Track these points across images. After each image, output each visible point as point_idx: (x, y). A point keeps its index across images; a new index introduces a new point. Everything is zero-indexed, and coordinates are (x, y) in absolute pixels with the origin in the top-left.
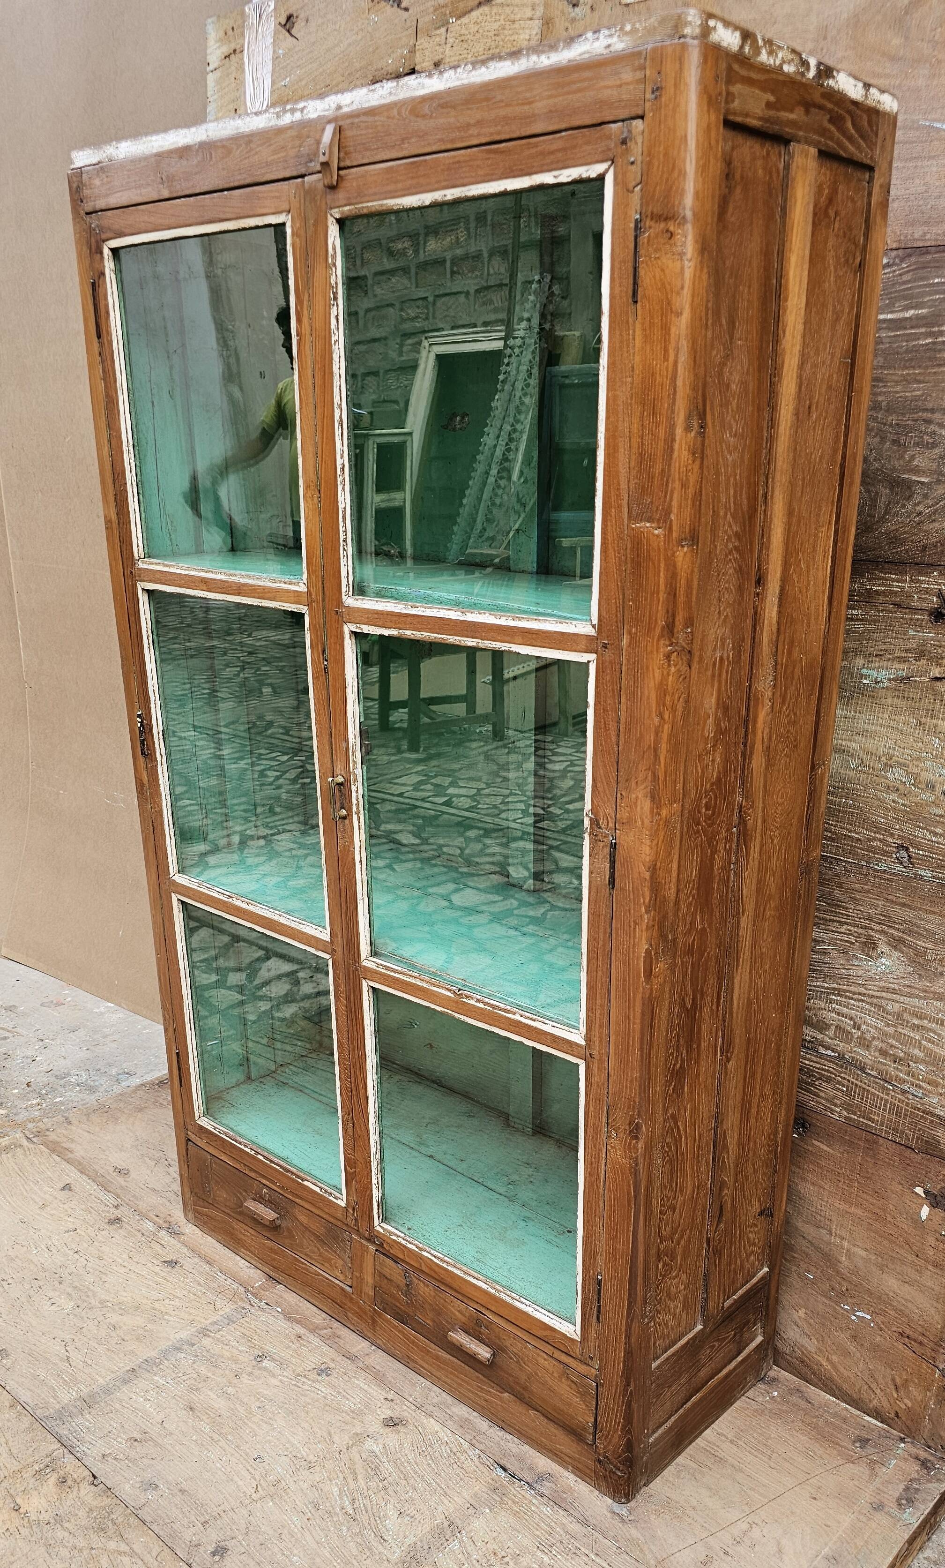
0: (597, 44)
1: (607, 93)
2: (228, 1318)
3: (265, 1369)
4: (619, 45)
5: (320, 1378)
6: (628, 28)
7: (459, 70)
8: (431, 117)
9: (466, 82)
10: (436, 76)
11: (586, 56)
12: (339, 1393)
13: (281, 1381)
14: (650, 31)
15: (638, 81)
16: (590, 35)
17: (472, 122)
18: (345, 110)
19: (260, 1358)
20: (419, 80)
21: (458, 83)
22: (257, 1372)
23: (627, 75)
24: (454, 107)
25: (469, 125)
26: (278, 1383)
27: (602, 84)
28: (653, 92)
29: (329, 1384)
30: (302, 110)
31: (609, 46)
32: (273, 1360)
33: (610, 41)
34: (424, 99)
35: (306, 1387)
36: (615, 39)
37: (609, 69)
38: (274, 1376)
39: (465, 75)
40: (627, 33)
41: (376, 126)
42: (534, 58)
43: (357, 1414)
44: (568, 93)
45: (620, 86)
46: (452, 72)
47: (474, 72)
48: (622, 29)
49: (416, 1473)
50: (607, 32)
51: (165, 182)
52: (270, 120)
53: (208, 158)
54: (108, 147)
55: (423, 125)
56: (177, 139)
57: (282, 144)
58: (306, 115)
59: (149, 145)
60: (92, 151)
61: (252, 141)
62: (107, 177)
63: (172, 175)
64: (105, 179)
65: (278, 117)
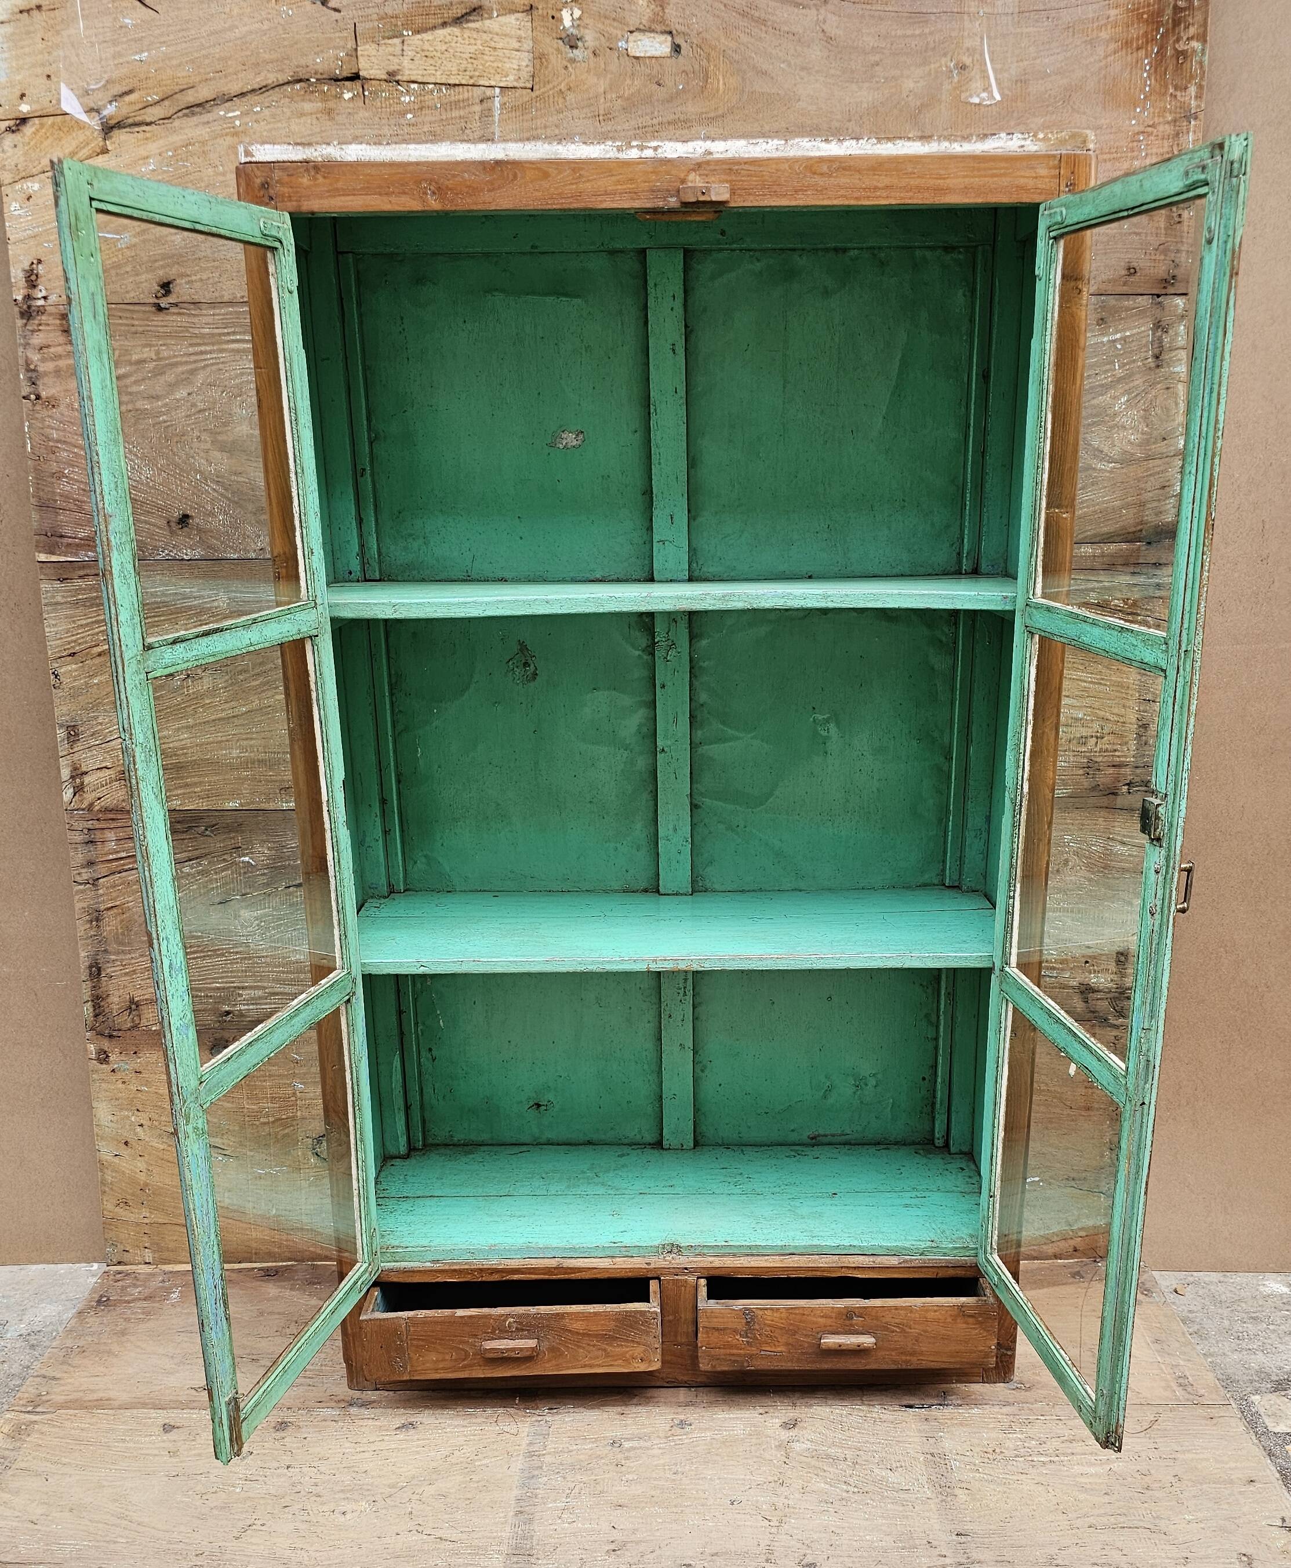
0: (1010, 143)
1: (1022, 181)
2: (537, 1434)
3: (633, 1448)
4: (1032, 147)
6: (1041, 136)
7: (861, 141)
8: (830, 176)
9: (870, 152)
10: (834, 143)
11: (1000, 150)
13: (660, 1448)
14: (1062, 142)
15: (1053, 177)
16: (1003, 135)
17: (880, 185)
18: (716, 156)
19: (615, 1443)
20: (814, 143)
21: (862, 152)
22: (631, 1454)
23: (1043, 172)
24: (859, 171)
25: (876, 188)
26: (660, 1451)
27: (1018, 173)
28: (1067, 186)
30: (656, 149)
31: (1022, 146)
32: (629, 1439)
33: (1023, 143)
34: (821, 160)
36: (1028, 142)
37: (1025, 164)
39: (869, 146)
40: (1040, 140)
41: (763, 176)
42: (946, 144)
43: (757, 1434)
44: (985, 176)
45: (1036, 178)
46: (854, 142)
47: (878, 146)
48: (1035, 136)
49: (859, 1442)
50: (1020, 136)
51: (434, 193)
52: (607, 152)
53: (511, 177)
54: (324, 146)
55: (821, 181)
56: (453, 151)
57: (630, 176)
58: (661, 154)
59: (403, 153)
60: (291, 147)
61: (582, 169)
62: (325, 177)
63: (447, 187)
64: (321, 180)
65: (618, 150)
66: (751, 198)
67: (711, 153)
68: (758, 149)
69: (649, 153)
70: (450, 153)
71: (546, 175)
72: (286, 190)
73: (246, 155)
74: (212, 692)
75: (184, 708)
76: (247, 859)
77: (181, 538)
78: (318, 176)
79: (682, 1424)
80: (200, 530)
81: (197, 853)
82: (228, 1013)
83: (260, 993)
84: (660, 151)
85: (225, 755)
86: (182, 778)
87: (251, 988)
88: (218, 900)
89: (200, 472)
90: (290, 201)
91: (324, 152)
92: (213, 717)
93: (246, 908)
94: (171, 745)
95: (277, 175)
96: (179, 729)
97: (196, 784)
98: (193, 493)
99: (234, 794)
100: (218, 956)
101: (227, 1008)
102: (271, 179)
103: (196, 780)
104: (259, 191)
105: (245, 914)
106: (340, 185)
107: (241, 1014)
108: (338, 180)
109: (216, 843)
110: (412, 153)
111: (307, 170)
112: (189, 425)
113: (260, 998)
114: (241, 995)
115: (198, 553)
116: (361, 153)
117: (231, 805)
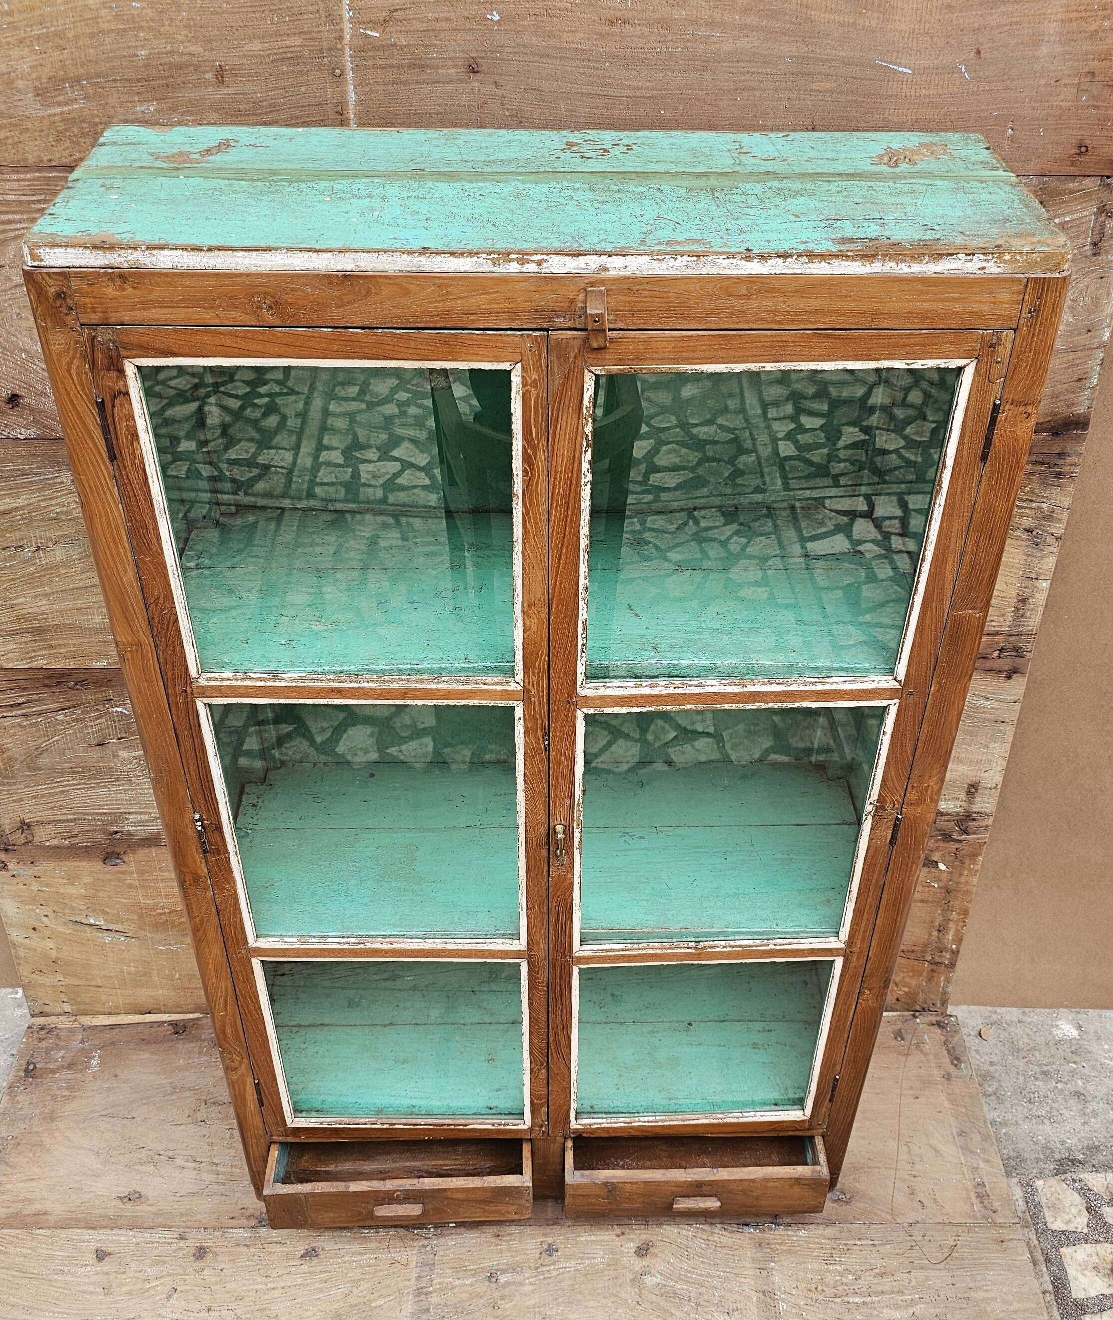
0: (968, 265)
1: (978, 306)
2: (424, 1264)
3: (508, 1284)
4: (994, 269)
5: (554, 1257)
6: (1007, 257)
7: (789, 259)
8: (749, 298)
9: (799, 272)
10: (756, 261)
11: (955, 273)
12: (582, 1258)
13: (531, 1284)
14: (1031, 263)
16: (961, 255)
17: (808, 309)
19: (492, 1277)
20: (732, 261)
21: (789, 271)
22: (506, 1292)
23: (1003, 297)
24: (784, 293)
25: (803, 311)
26: (531, 1288)
27: (973, 298)
29: (568, 1258)
31: (983, 268)
32: (504, 1272)
33: (984, 264)
34: (740, 280)
35: (554, 1273)
38: (521, 1284)
39: (798, 265)
40: (1005, 262)
41: (668, 297)
42: (892, 264)
43: (613, 1264)
44: (933, 301)
45: (994, 303)
46: (781, 260)
47: (810, 265)
49: (702, 1275)
51: (271, 308)
52: (481, 265)
53: (363, 292)
54: (130, 251)
55: (737, 304)
56: (290, 261)
57: (509, 295)
58: (545, 268)
59: (229, 260)
60: (88, 251)
61: (450, 286)
62: (134, 288)
63: (286, 301)
64: (130, 290)
65: (494, 264)
66: (653, 320)
67: (606, 269)
68: (664, 265)
69: (531, 268)
70: (287, 262)
71: (406, 292)
72: (88, 300)
73: (33, 259)
74: (66, 564)
75: (39, 577)
76: (120, 709)
77: (12, 417)
78: (126, 286)
79: (550, 1250)
80: (32, 410)
81: (70, 704)
82: (116, 832)
83: (146, 817)
84: (545, 265)
85: (88, 620)
86: (46, 640)
87: (136, 813)
88: (95, 742)
89: (25, 351)
90: (95, 312)
91: (130, 258)
92: (70, 587)
93: (124, 749)
94: (30, 611)
95: (74, 283)
96: (36, 597)
97: (60, 646)
98: (20, 373)
99: (101, 655)
100: (101, 787)
101: (115, 829)
102: (69, 287)
103: (60, 642)
104: (55, 301)
105: (124, 754)
106: (153, 296)
107: (130, 834)
108: (151, 291)
109: (88, 696)
110: (240, 261)
111: (112, 280)
112: (5, 301)
113: (147, 821)
114: (127, 819)
115: (32, 433)
116: (176, 259)
117: (99, 664)
